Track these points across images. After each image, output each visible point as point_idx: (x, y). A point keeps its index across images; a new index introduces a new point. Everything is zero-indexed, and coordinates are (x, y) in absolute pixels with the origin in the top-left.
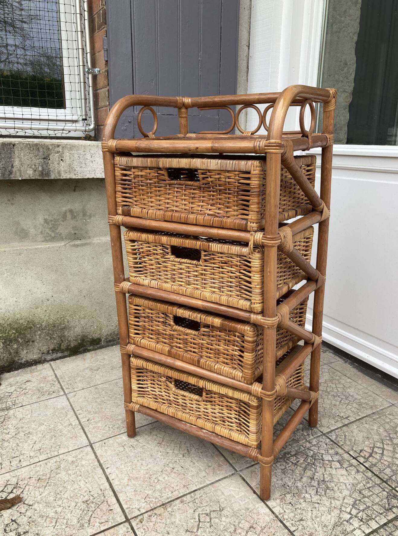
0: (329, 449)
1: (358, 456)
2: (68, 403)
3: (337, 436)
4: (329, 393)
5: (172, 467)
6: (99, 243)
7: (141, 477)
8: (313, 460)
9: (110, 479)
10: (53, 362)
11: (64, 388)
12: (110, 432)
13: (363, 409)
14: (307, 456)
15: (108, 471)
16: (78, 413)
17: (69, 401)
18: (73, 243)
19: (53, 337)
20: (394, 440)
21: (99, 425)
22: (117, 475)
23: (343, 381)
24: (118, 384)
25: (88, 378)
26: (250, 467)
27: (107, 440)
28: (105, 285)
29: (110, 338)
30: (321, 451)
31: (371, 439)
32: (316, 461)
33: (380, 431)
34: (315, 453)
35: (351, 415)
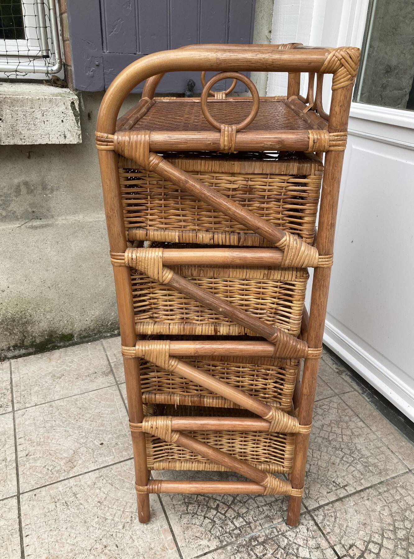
0: (309, 539)
1: (345, 556)
2: (12, 425)
3: (325, 516)
4: (330, 442)
5: (105, 544)
6: (64, 224)
7: (62, 556)
8: (285, 555)
9: (26, 554)
10: (14, 360)
11: (15, 401)
12: (47, 477)
13: (368, 474)
14: (279, 546)
15: (26, 541)
16: (18, 441)
17: (14, 422)
18: (30, 224)
19: (13, 333)
20: (399, 532)
21: (37, 465)
22: (35, 549)
23: (354, 424)
24: (78, 403)
25: (46, 389)
26: (201, 556)
27: (39, 490)
28: (74, 275)
29: (84, 334)
30: (299, 540)
31: (369, 527)
32: (287, 557)
33: (383, 514)
34: (290, 542)
35: (351, 483)
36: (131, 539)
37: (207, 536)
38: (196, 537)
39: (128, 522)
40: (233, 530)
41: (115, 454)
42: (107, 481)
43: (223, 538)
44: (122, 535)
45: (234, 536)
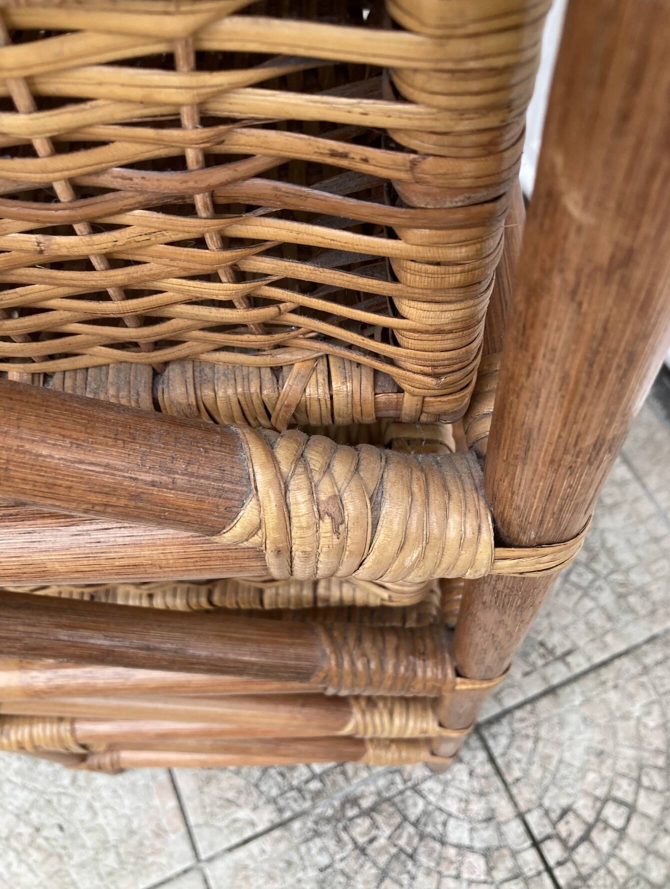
1: (548, 837)
3: (513, 736)
5: (36, 822)
8: (416, 841)
13: (623, 618)
14: (405, 818)
26: (237, 846)
30: (449, 801)
31: (609, 762)
32: (423, 844)
33: (645, 726)
34: (430, 808)
35: (581, 643)
40: (307, 782)
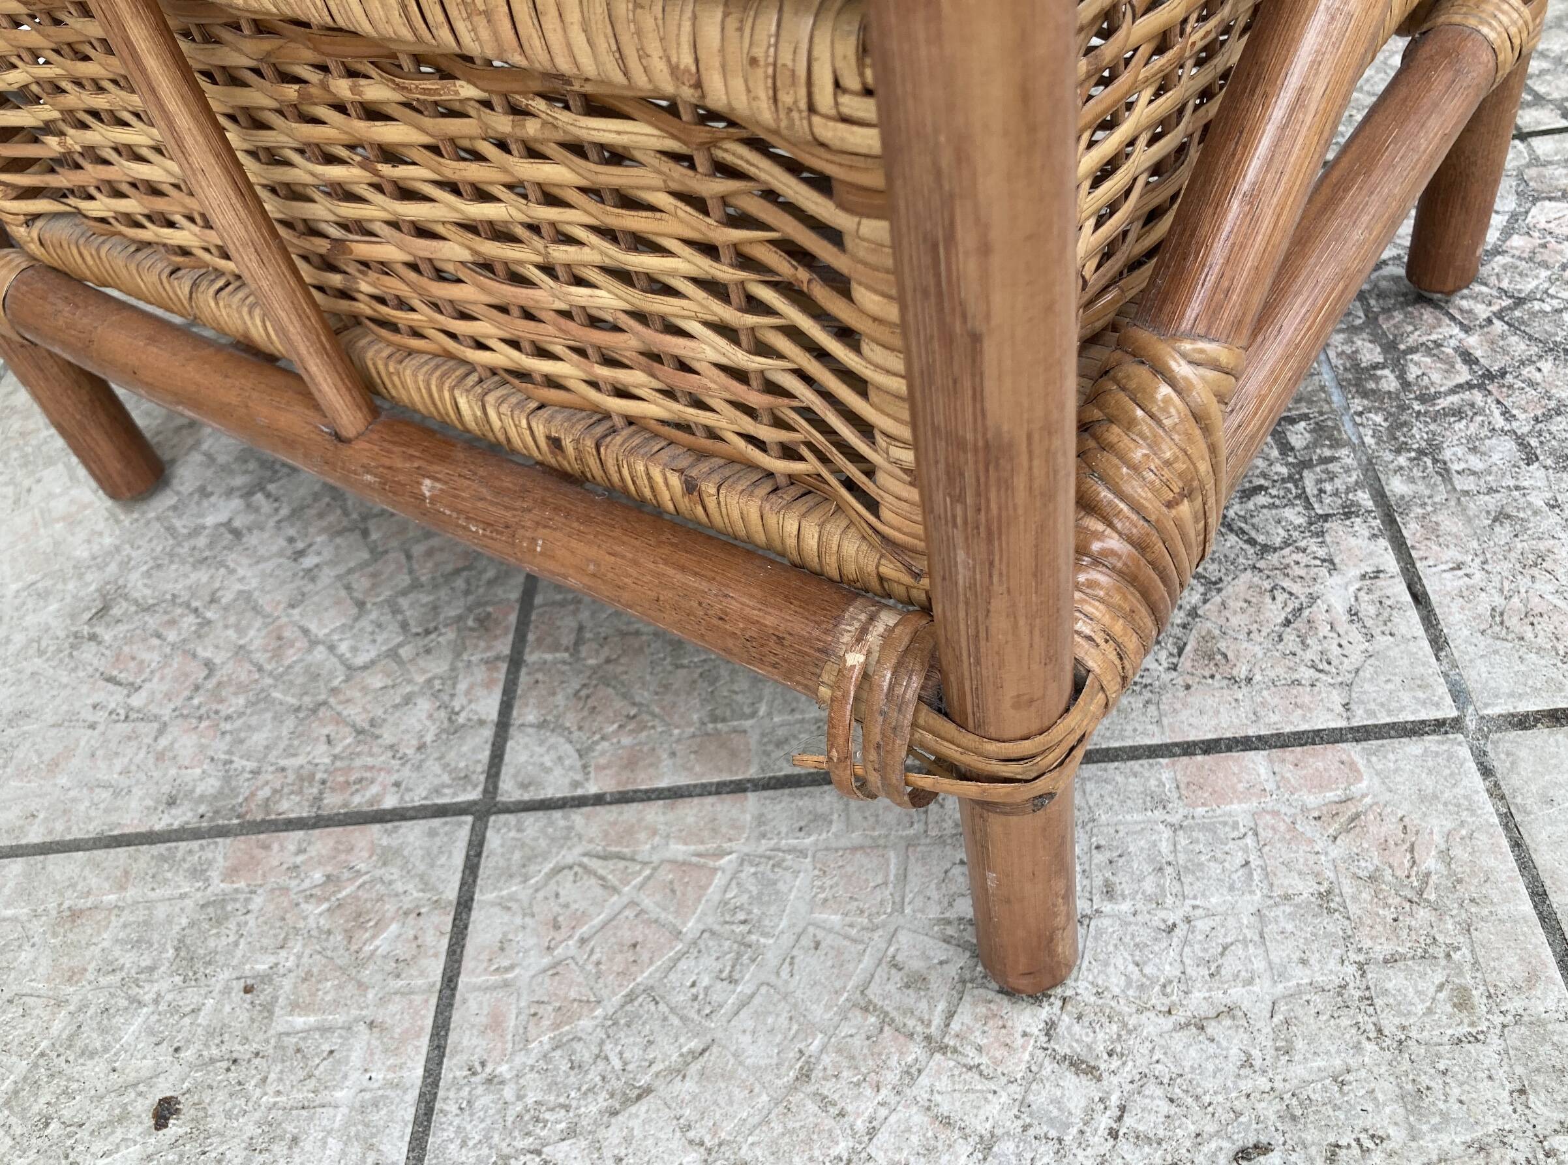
36: (1212, 1029)
37: (1298, 571)
38: (1287, 623)
39: (1050, 1028)
41: (340, 1018)
42: (572, 1132)
43: (1327, 500)
44: (1151, 1088)
45: (1327, 453)
